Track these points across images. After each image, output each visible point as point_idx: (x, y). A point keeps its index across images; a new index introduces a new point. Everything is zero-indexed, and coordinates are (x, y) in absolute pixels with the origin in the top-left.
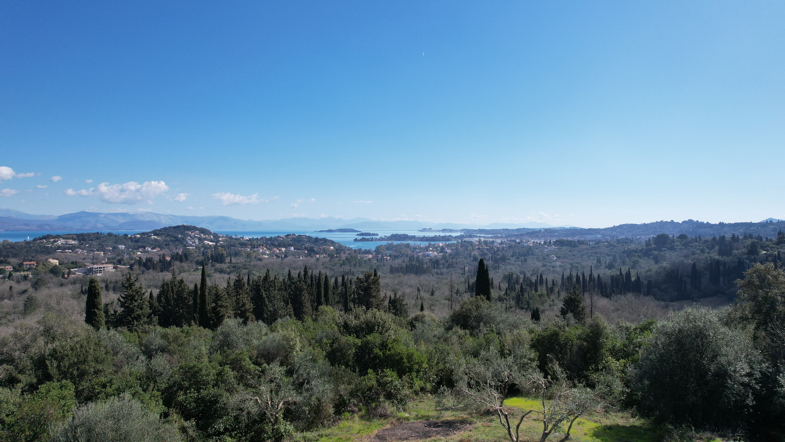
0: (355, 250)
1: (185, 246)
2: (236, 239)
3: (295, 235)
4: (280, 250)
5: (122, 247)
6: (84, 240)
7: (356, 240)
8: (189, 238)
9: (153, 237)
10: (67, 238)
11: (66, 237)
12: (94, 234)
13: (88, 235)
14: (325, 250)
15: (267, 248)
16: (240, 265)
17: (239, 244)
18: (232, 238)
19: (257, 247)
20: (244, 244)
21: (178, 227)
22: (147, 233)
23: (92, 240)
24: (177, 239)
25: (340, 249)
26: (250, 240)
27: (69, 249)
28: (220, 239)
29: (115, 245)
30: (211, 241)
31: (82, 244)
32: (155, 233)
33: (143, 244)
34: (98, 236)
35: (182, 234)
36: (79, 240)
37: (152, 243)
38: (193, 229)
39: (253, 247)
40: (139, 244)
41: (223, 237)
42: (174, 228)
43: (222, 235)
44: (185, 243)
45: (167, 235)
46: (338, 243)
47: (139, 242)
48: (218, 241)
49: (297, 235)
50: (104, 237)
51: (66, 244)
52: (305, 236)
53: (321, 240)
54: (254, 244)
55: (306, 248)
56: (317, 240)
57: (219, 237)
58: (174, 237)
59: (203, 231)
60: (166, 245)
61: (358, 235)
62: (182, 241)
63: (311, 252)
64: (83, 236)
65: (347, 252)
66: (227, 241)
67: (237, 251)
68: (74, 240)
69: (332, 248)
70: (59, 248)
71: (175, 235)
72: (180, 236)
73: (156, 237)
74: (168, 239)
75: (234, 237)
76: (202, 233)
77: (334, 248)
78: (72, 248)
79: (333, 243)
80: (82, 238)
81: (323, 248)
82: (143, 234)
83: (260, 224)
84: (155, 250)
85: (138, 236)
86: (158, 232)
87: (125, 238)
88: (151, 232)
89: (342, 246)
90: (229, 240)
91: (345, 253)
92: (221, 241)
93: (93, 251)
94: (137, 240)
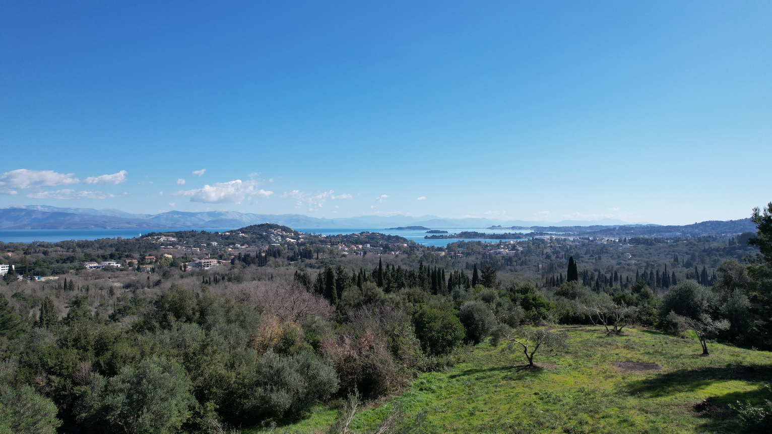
0: (428, 247)
1: (269, 243)
2: (315, 237)
3: (369, 233)
4: (357, 247)
5: (215, 244)
6: (182, 237)
7: (426, 237)
8: (273, 235)
9: (241, 234)
10: (168, 236)
11: (167, 234)
12: (190, 232)
13: (185, 232)
14: (399, 248)
15: (345, 245)
16: (326, 261)
17: (319, 241)
18: (311, 236)
19: (337, 245)
20: (323, 242)
21: (262, 225)
22: (235, 231)
23: (188, 237)
24: (262, 237)
25: (413, 247)
26: (327, 237)
27: (170, 245)
28: (300, 236)
29: (209, 242)
30: (292, 239)
31: (180, 241)
32: (243, 230)
33: (233, 242)
34: (193, 234)
35: (266, 232)
36: (177, 237)
37: (240, 240)
38: (276, 227)
39: (333, 244)
40: (230, 241)
41: (302, 234)
42: (259, 226)
43: (301, 233)
44: (269, 240)
45: (253, 233)
46: (411, 241)
47: (229, 239)
48: (299, 239)
49: (370, 233)
50: (198, 234)
51: (167, 241)
52: (378, 233)
53: (394, 237)
54: (332, 241)
55: (381, 245)
56: (389, 237)
57: (299, 235)
58: (259, 235)
59: (284, 229)
60: (253, 242)
61: (427, 232)
62: (266, 239)
63: (386, 249)
64: (181, 234)
65: (421, 249)
66: (306, 238)
67: (319, 248)
68: (174, 237)
69: (406, 245)
70: (162, 244)
71: (261, 233)
72: (265, 234)
73: (243, 235)
74: (254, 236)
75: (312, 234)
76: (284, 231)
77: (408, 245)
78: (173, 244)
79: (405, 240)
80: (180, 235)
81: (398, 246)
82: (231, 232)
83: (332, 222)
84: (243, 247)
85: (227, 233)
86: (245, 230)
87: (216, 236)
88: (238, 230)
89: (415, 243)
90: (309, 237)
91: (418, 250)
92: (301, 238)
93: (190, 247)
94: (227, 238)
